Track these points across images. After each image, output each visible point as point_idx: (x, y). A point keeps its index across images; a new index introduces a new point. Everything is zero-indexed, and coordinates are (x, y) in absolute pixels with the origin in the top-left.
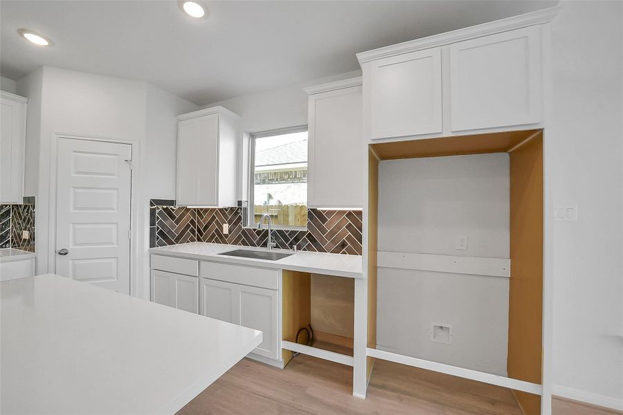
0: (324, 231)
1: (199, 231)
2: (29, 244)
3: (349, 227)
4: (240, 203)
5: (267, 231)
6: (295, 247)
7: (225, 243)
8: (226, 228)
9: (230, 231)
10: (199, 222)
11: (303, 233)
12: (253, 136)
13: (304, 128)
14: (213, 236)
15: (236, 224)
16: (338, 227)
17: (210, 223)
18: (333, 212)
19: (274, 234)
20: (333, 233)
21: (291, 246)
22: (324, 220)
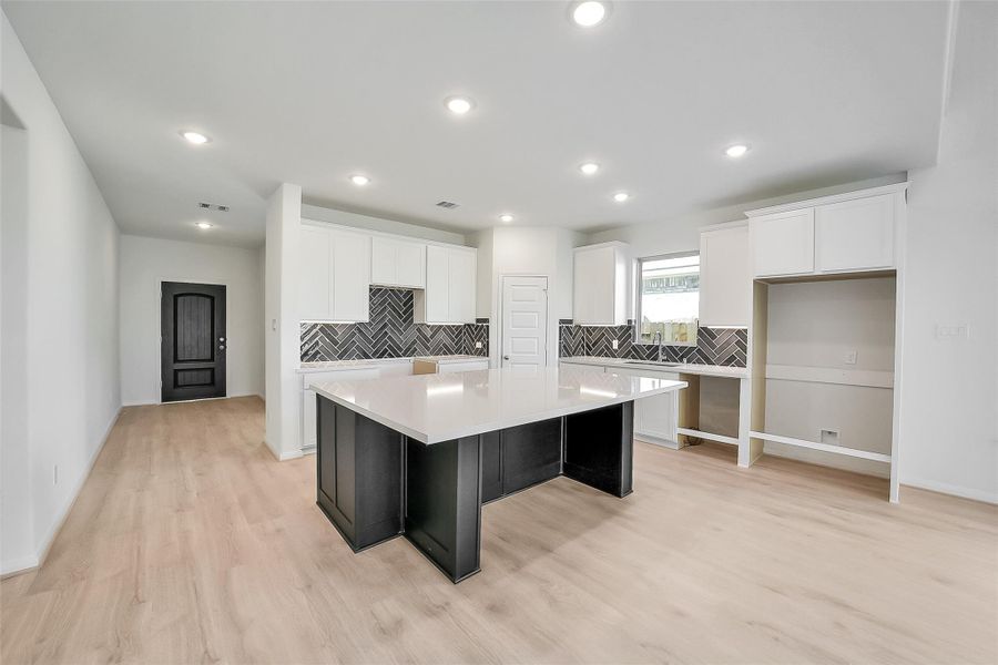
0: (713, 347)
1: (588, 345)
2: (485, 352)
3: (738, 343)
4: (630, 322)
5: (657, 347)
6: (685, 360)
7: (614, 357)
8: (615, 344)
9: (620, 346)
10: (587, 338)
11: (692, 348)
12: (640, 261)
13: (697, 253)
14: (602, 351)
15: (624, 341)
16: (728, 343)
17: (599, 339)
18: (723, 330)
19: (664, 349)
20: (722, 348)
21: (681, 360)
22: (714, 337)
